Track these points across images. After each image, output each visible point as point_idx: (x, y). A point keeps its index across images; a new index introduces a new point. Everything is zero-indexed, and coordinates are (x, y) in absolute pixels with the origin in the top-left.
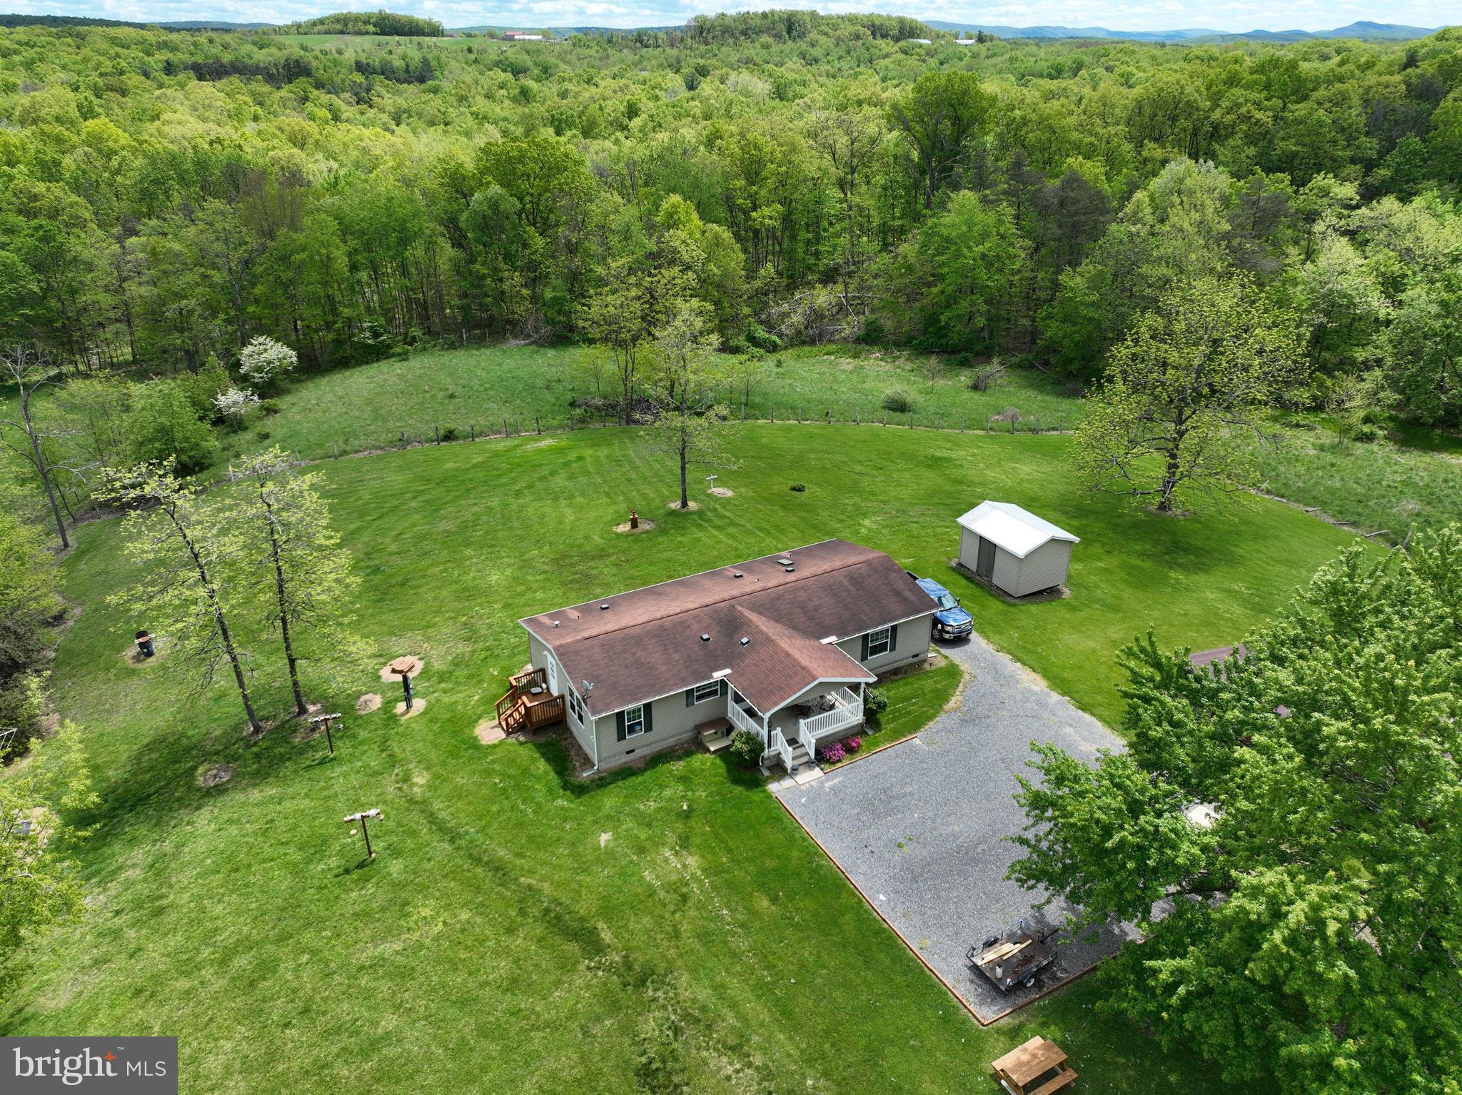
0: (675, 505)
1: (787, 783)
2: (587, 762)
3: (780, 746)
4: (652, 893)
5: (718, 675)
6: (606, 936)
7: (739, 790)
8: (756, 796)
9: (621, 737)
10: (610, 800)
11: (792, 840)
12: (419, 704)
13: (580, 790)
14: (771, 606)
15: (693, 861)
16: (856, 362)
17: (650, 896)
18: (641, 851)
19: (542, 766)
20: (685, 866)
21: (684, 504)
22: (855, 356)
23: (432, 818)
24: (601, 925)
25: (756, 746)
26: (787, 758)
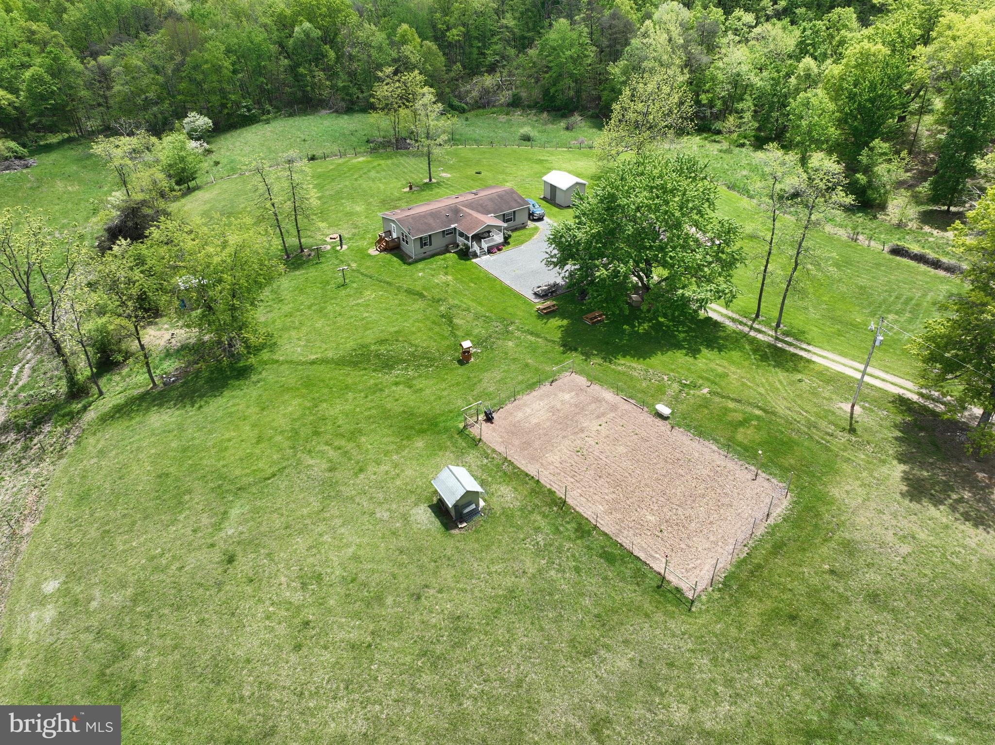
0: (427, 180)
1: (478, 259)
2: (410, 257)
3: (476, 248)
4: (438, 284)
5: (453, 226)
6: (425, 294)
7: (462, 261)
8: (468, 262)
9: (422, 247)
10: (420, 265)
11: (480, 272)
12: (345, 247)
13: (409, 264)
14: (470, 205)
15: (450, 278)
16: (509, 117)
18: (433, 276)
19: (395, 259)
20: (447, 278)
21: (430, 180)
22: (507, 114)
23: (362, 274)
25: (468, 248)
26: (478, 252)
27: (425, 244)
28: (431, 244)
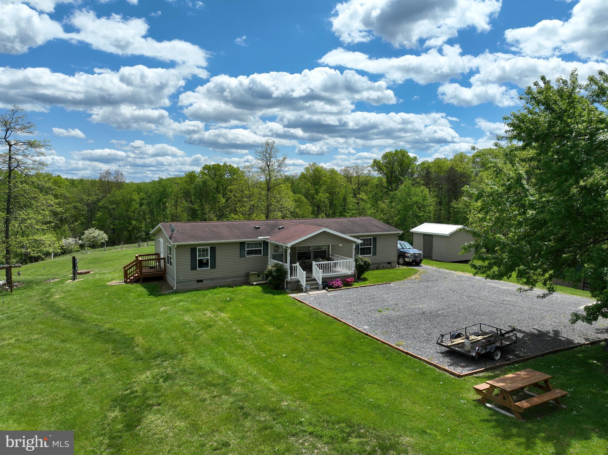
1: (302, 294)
2: (171, 289)
3: (298, 274)
5: (261, 238)
6: (139, 341)
7: (267, 295)
8: (279, 297)
9: (193, 268)
10: (178, 297)
15: (224, 316)
17: (184, 325)
18: (188, 311)
20: (216, 316)
23: (52, 306)
24: (138, 337)
25: (282, 274)
26: (304, 283)
27: (202, 264)
28: (213, 266)
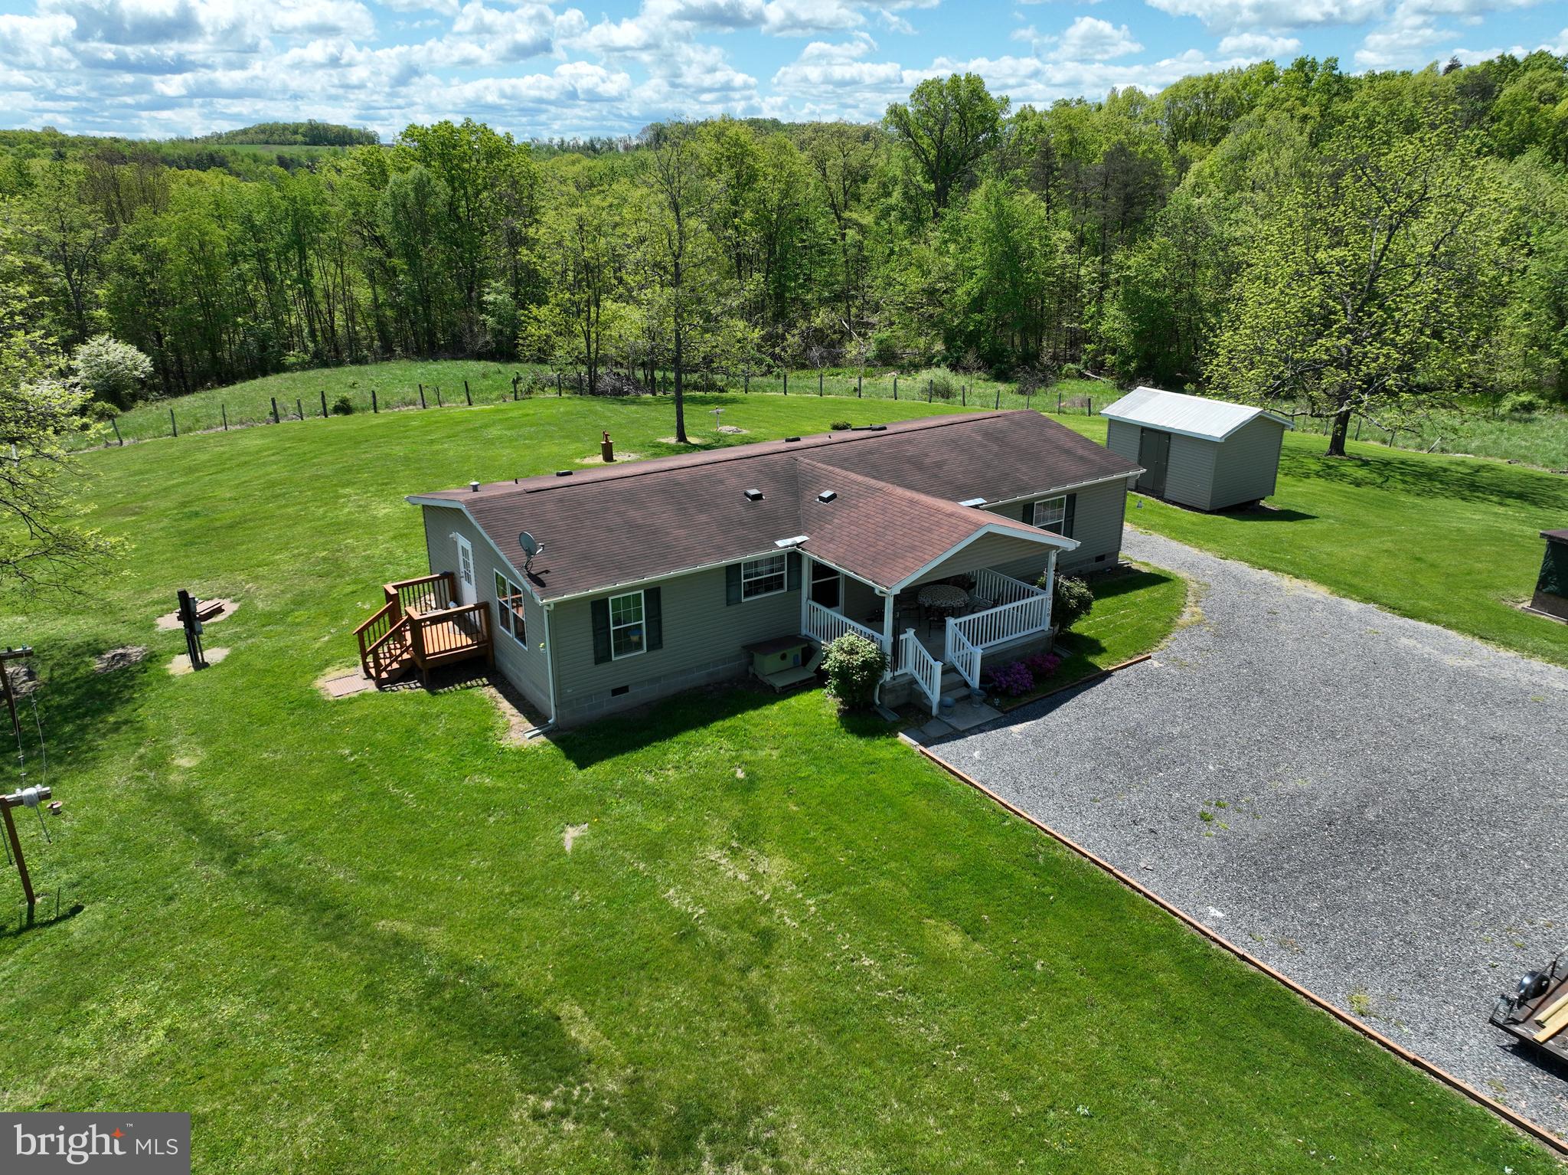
0: (667, 440)
1: (935, 730)
2: (536, 718)
3: (913, 666)
5: (783, 544)
9: (602, 656)
12: (214, 655)
15: (773, 866)
17: (683, 937)
20: (754, 875)
21: (681, 438)
22: (867, 376)
23: (195, 823)
24: (569, 1009)
26: (933, 691)
27: (626, 642)
28: (656, 643)
